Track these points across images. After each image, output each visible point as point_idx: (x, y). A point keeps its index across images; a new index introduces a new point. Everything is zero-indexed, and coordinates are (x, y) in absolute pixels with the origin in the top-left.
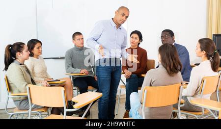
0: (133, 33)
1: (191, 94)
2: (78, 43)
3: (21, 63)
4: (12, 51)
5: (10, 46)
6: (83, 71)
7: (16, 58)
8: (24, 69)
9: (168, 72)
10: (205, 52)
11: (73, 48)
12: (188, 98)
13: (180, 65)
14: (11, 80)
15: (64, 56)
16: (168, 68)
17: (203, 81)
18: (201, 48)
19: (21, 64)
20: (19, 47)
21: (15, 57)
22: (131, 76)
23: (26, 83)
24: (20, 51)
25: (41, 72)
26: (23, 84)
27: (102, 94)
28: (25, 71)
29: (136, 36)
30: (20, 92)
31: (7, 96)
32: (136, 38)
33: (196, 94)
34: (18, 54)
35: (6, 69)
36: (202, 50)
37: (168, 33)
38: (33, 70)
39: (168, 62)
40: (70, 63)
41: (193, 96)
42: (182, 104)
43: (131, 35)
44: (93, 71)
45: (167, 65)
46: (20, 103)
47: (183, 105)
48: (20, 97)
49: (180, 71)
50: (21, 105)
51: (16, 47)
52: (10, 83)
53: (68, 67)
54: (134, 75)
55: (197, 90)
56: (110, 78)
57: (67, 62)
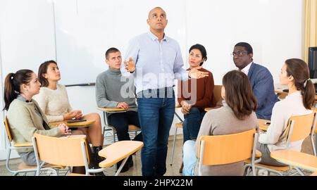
0: (193, 48)
1: (273, 141)
2: (114, 63)
3: (27, 99)
4: (14, 82)
5: (12, 75)
6: (121, 105)
7: (20, 93)
8: (33, 108)
9: (235, 113)
10: (292, 78)
11: (107, 71)
12: (269, 147)
13: (254, 101)
14: (14, 125)
15: (94, 81)
16: (236, 109)
17: (290, 123)
18: (287, 71)
19: (27, 101)
20: (24, 76)
21: (19, 90)
22: (190, 110)
23: (35, 128)
24: (26, 83)
25: (59, 110)
26: (30, 130)
27: (142, 143)
28: (34, 111)
29: (196, 52)
30: (26, 141)
31: (8, 147)
32: (197, 56)
33: (280, 141)
34: (22, 86)
35: (7, 107)
36: (289, 75)
37: (243, 48)
38: (47, 107)
39: (235, 100)
40: (103, 93)
41: (276, 144)
42: (258, 158)
43: (190, 51)
44: (136, 103)
45: (233, 103)
46: (28, 157)
47: (260, 159)
48: (27, 149)
49: (254, 110)
50: (29, 159)
51: (20, 77)
52: (12, 127)
53: (99, 99)
54: (195, 109)
55: (281, 135)
56: (157, 118)
57: (98, 91)
